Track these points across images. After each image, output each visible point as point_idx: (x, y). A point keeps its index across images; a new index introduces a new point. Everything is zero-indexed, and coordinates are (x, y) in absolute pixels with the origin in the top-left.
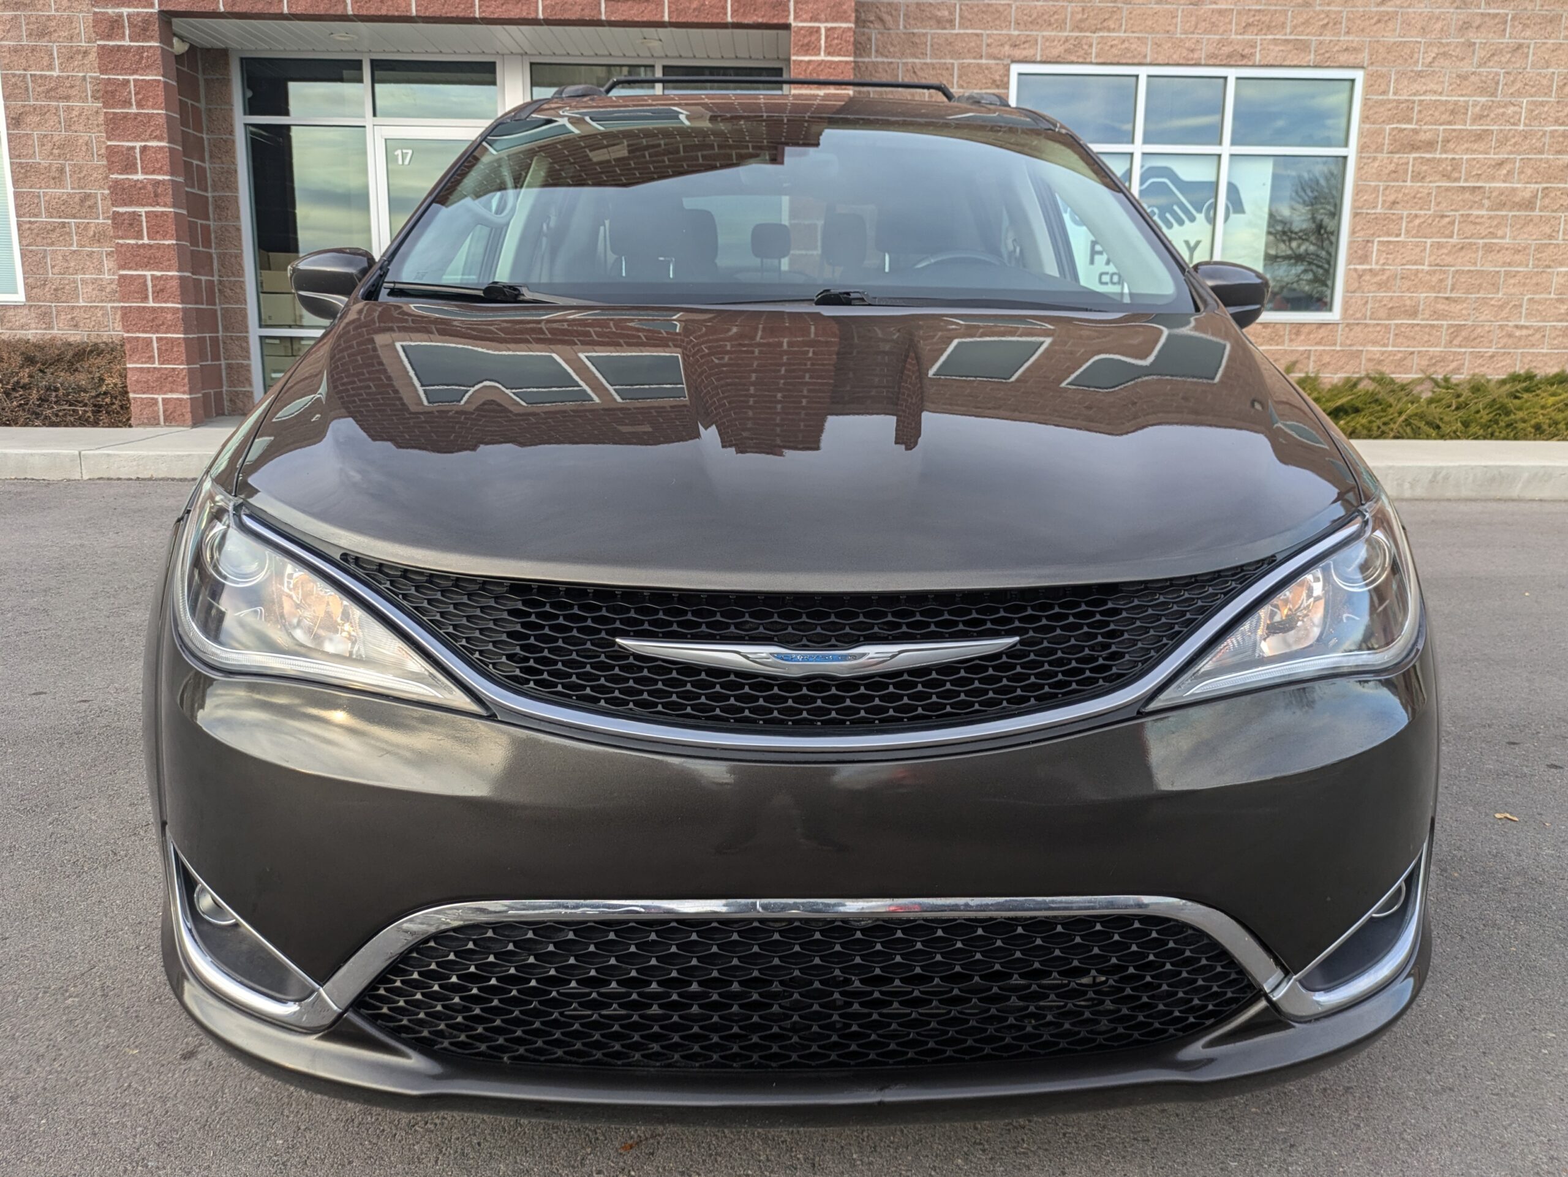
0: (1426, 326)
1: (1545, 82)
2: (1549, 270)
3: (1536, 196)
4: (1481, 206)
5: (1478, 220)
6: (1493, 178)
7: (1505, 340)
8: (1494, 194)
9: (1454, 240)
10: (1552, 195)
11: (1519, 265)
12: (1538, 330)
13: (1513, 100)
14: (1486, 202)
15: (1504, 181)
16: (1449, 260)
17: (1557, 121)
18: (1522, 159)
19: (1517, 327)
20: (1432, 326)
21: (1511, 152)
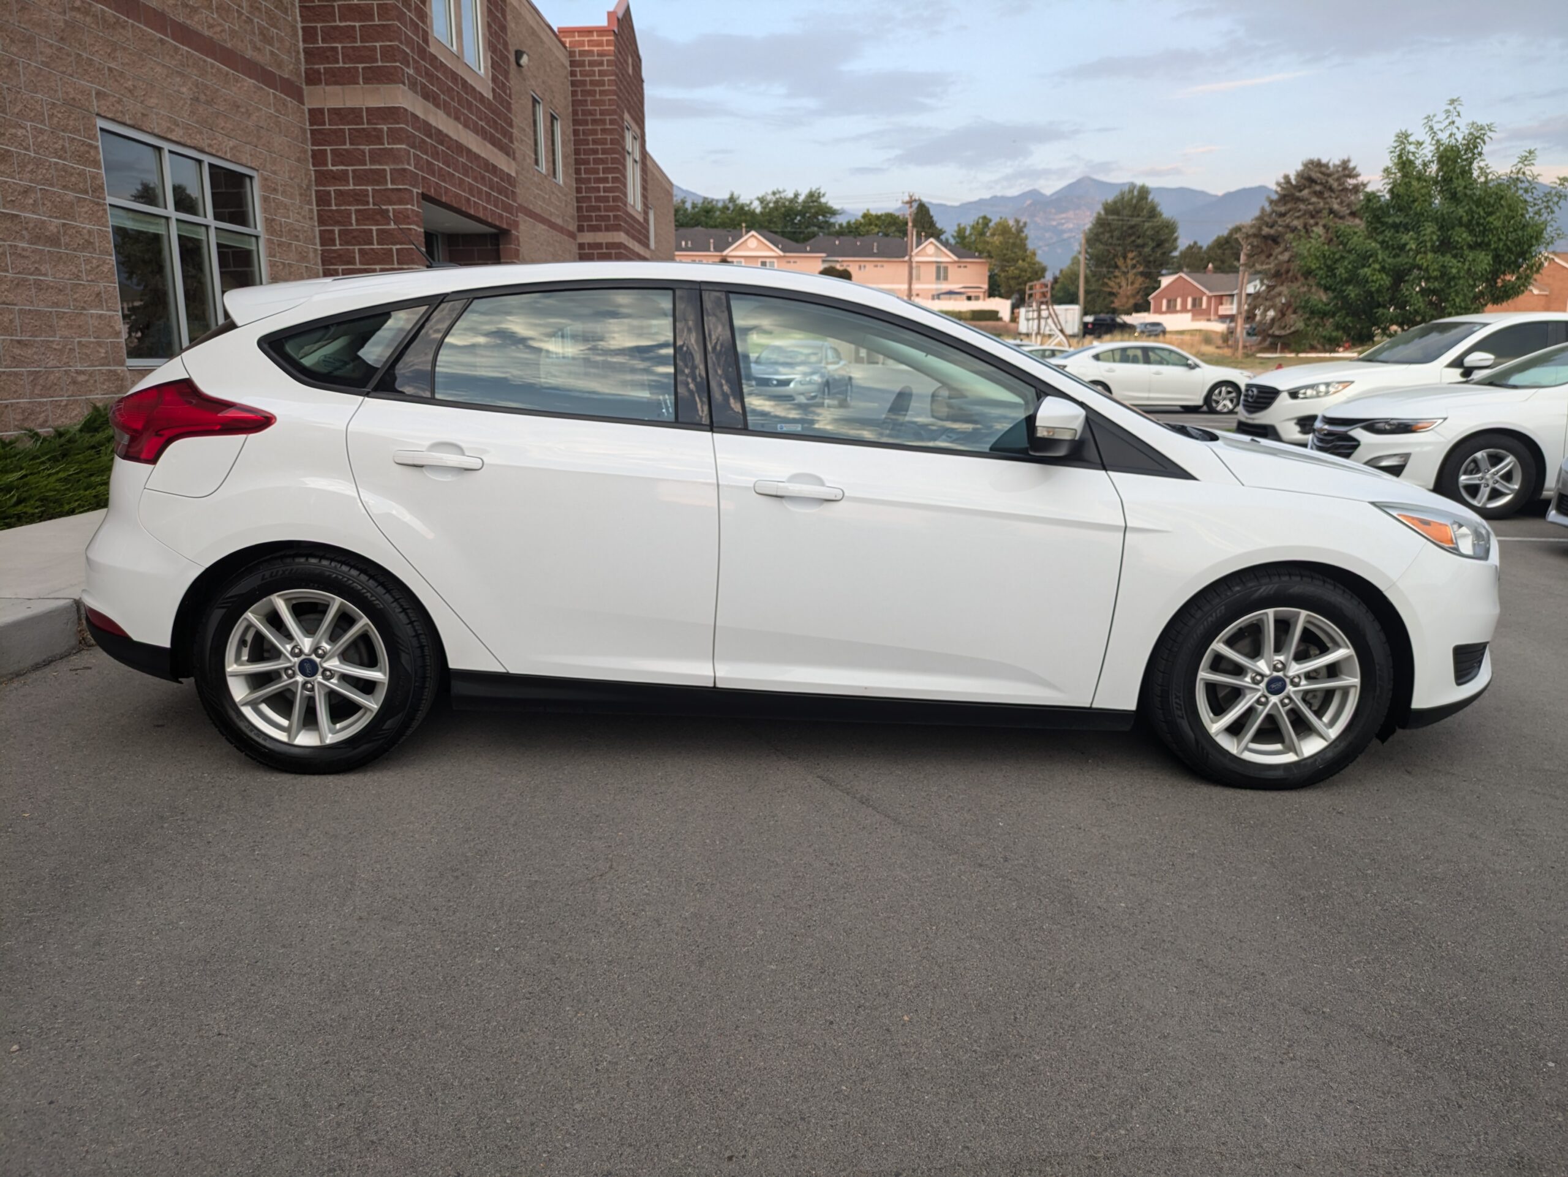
0: (10, 374)
1: (38, 108)
2: (85, 312)
3: (59, 232)
4: (22, 238)
5: (24, 253)
6: (23, 208)
7: (71, 388)
8: (31, 225)
9: (10, 275)
10: (70, 232)
11: (64, 306)
12: (91, 374)
13: (20, 121)
14: (24, 232)
15: (33, 212)
16: (11, 297)
17: (56, 153)
18: (41, 189)
19: (77, 372)
20: (16, 373)
21: (31, 181)
